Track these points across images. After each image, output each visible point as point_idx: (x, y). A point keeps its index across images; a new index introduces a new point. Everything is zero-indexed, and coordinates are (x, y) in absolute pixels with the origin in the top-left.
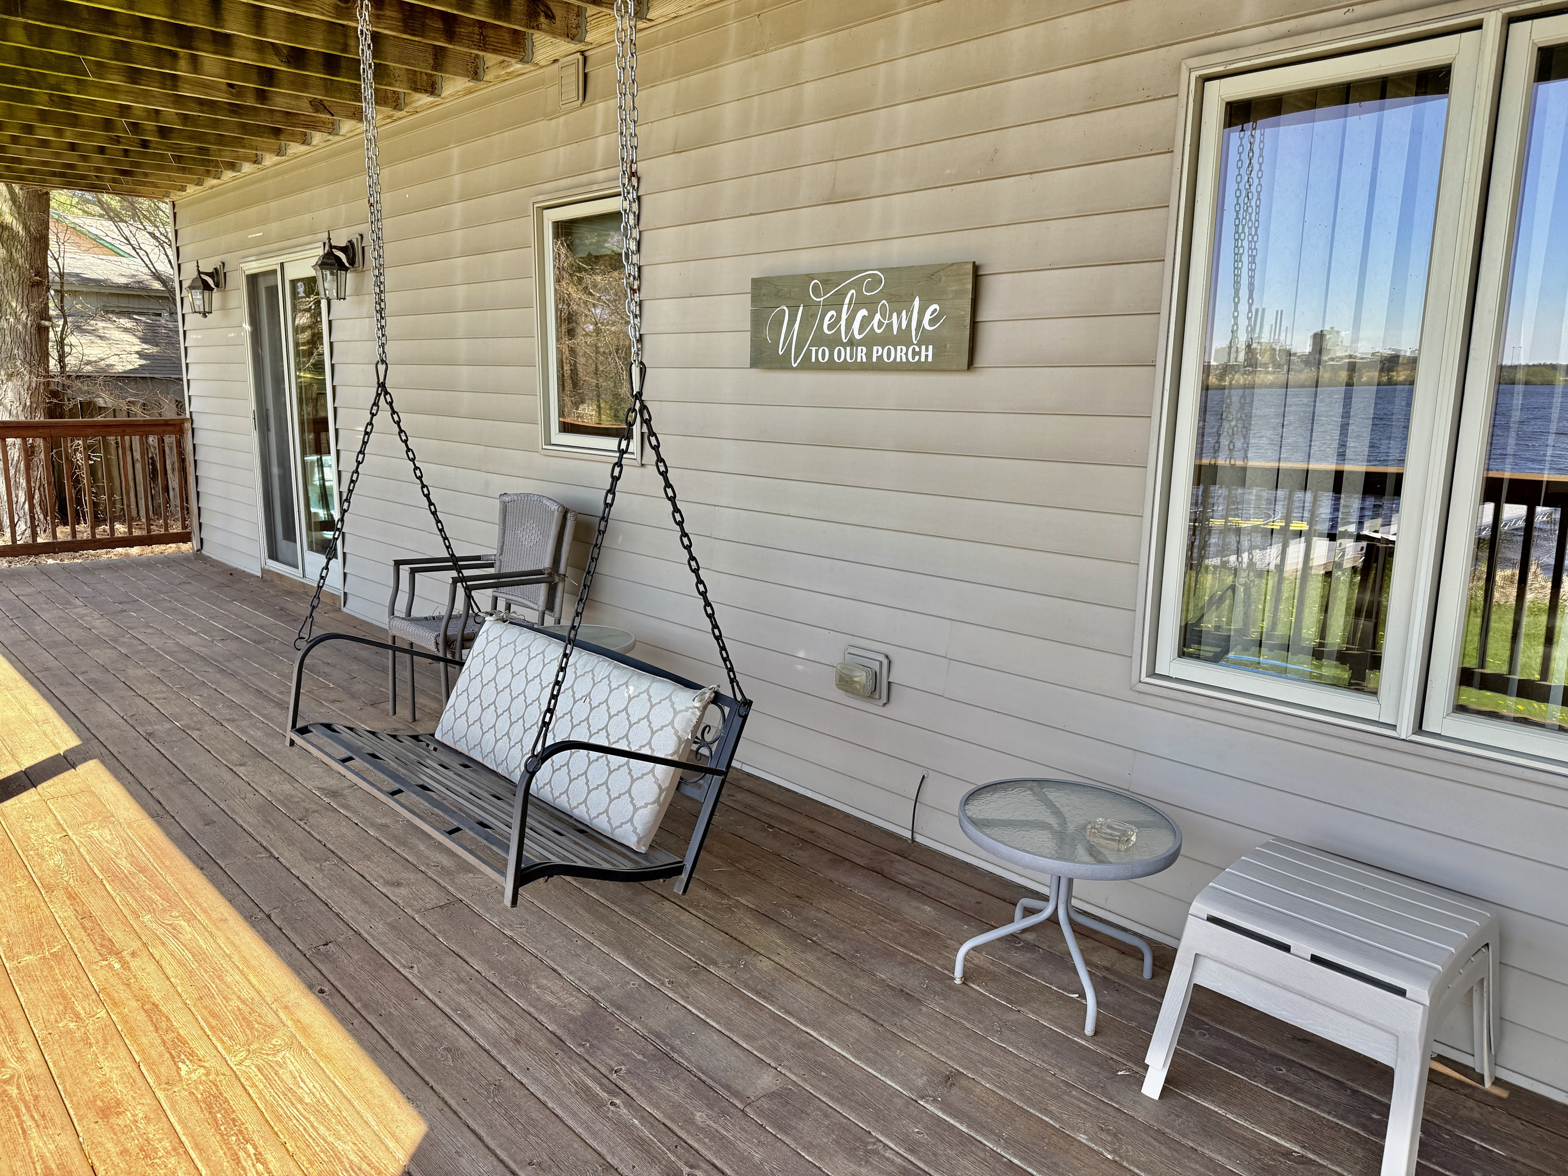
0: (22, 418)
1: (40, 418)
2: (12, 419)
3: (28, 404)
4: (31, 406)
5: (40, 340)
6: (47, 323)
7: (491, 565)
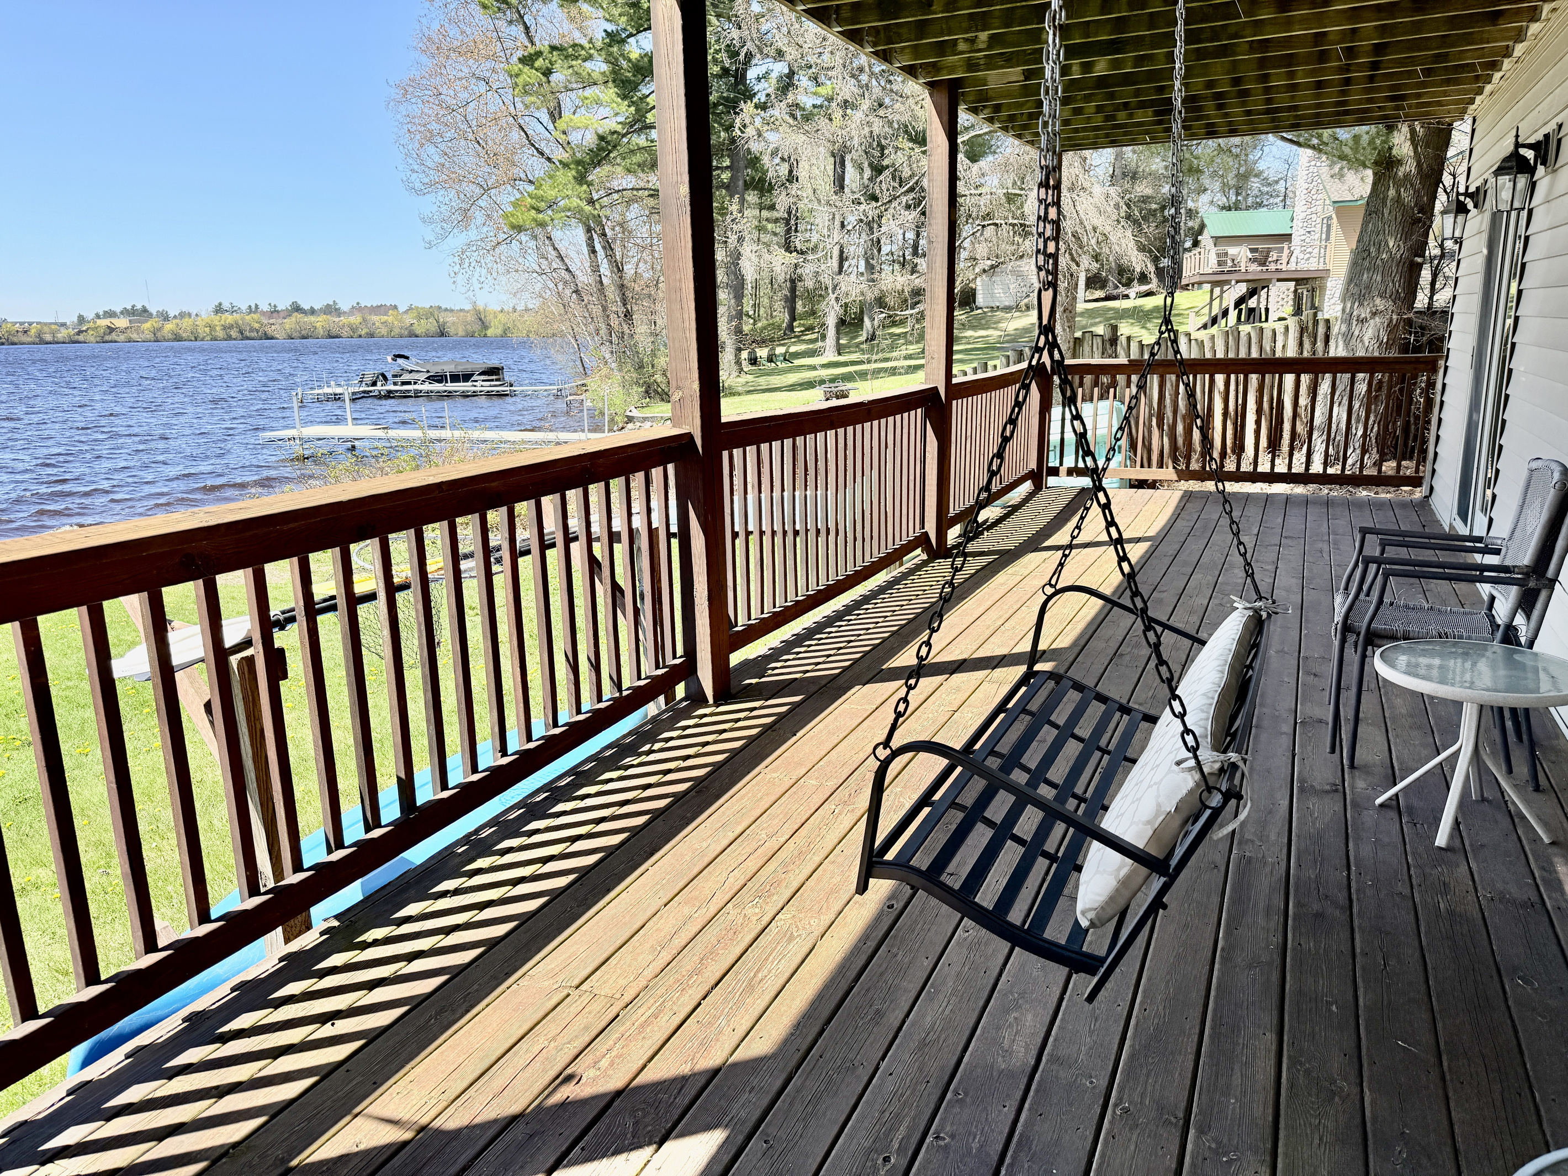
0: (1376, 354)
1: (1394, 354)
2: (1369, 355)
3: (1385, 340)
4: (1387, 342)
5: (1411, 277)
6: (1419, 260)
7: (1497, 552)
